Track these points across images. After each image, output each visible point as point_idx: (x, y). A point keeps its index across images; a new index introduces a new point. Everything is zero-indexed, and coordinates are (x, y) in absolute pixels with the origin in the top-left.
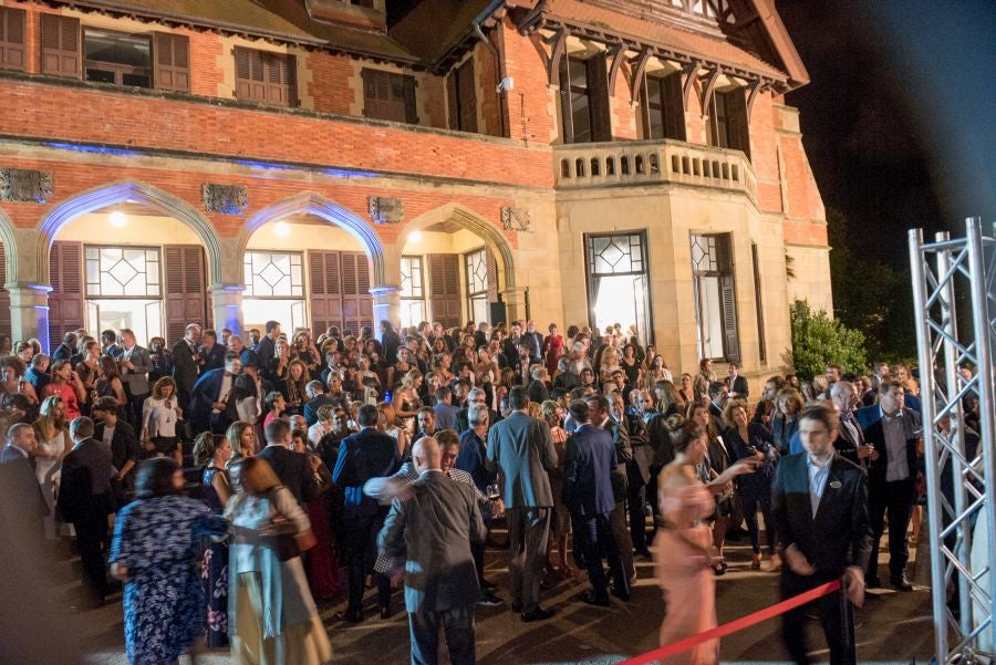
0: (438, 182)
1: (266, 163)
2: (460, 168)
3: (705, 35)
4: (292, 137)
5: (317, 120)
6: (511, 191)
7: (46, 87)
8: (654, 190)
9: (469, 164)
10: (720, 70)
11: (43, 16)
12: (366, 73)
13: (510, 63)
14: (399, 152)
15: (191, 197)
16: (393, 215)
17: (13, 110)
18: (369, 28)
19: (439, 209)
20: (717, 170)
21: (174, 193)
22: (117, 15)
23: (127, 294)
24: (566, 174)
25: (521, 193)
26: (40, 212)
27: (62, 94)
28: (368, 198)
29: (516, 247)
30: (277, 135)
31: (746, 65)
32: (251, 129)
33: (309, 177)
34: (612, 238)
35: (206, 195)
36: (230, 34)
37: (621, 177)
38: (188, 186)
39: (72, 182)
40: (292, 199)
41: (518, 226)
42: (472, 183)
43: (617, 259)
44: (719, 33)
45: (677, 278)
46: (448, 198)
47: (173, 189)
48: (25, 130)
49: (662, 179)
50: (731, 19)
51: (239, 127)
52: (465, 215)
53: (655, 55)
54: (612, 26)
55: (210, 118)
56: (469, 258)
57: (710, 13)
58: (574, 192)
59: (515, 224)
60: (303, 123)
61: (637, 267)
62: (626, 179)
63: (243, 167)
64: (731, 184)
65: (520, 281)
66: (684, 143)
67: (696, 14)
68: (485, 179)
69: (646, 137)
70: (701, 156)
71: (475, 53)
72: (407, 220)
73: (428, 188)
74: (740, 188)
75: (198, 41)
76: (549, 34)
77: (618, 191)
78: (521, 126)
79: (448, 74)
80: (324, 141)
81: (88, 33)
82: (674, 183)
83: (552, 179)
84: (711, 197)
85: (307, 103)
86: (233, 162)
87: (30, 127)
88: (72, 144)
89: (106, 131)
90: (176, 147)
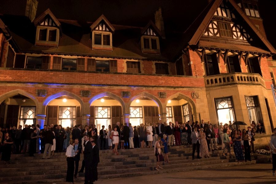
0: (175, 88)
1: (135, 86)
2: (180, 84)
3: (244, 45)
4: (140, 80)
5: (146, 76)
6: (193, 89)
7: (90, 73)
8: (233, 86)
9: (182, 83)
10: (249, 53)
11: (88, 59)
12: (156, 64)
13: (191, 58)
14: (165, 81)
15: (119, 94)
16: (164, 97)
17: (84, 79)
18: (156, 54)
19: (175, 94)
20: (251, 79)
22: (102, 57)
23: (104, 117)
24: (208, 83)
25: (196, 89)
26: (88, 99)
28: (158, 93)
29: (196, 103)
30: (137, 80)
31: (257, 51)
32: (131, 79)
33: (144, 89)
34: (223, 99)
35: (122, 94)
36: (125, 59)
37: (223, 83)
38: (118, 92)
39: (95, 92)
40: (140, 94)
41: (196, 97)
42: (183, 87)
43: (224, 104)
44: (248, 44)
45: (242, 108)
46: (177, 91)
48: (86, 82)
49: (235, 82)
50: (251, 40)
51: (129, 79)
52: (182, 95)
53: (230, 52)
54: (217, 46)
55: (123, 77)
56: (184, 107)
57: (245, 39)
58: (211, 88)
59: (195, 97)
60: (143, 77)
61: (230, 106)
62: (225, 83)
63: (130, 87)
64: (256, 82)
65: (197, 111)
66: (241, 73)
67: (241, 40)
68: (187, 86)
69: (230, 72)
70: (246, 76)
71: (182, 57)
72: (167, 97)
73: (172, 89)
74: (259, 83)
75: (119, 60)
76: (201, 50)
77: (223, 87)
78: (195, 73)
79: (176, 62)
80: (147, 80)
81: (96, 62)
82: (239, 83)
83: (204, 85)
84: (250, 86)
85: (143, 72)
86: (127, 86)
88: (95, 84)
89: (102, 81)
90: (116, 84)
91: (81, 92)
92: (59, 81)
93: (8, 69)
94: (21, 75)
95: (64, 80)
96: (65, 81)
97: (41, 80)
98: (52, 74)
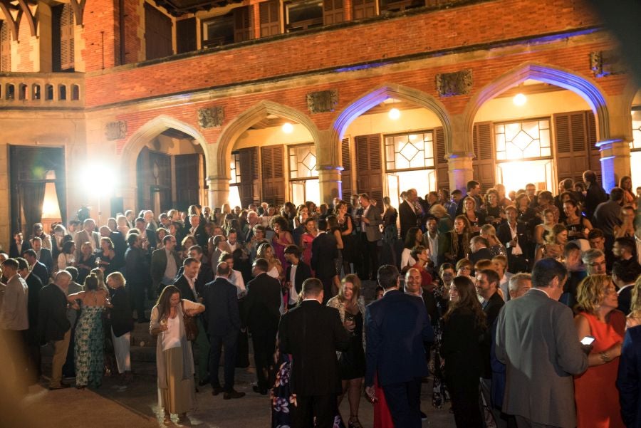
1: (487, 47)
4: (510, 17)
7: (332, 33)
15: (428, 88)
17: (315, 53)
21: (415, 87)
26: (331, 118)
27: (340, 35)
28: (590, 55)
30: (497, 19)
32: (474, 21)
33: (528, 49)
35: (439, 84)
38: (425, 80)
39: (350, 94)
40: (512, 72)
47: (414, 85)
48: (322, 65)
51: (464, 22)
55: (440, 21)
63: (468, 54)
80: (541, 11)
86: (458, 53)
87: (324, 62)
88: (347, 67)
89: (369, 52)
90: (415, 52)
91: (309, 97)
92: (250, 76)
93: (134, 67)
94: (163, 75)
95: (262, 69)
96: (265, 71)
97: (206, 81)
98: (231, 56)
